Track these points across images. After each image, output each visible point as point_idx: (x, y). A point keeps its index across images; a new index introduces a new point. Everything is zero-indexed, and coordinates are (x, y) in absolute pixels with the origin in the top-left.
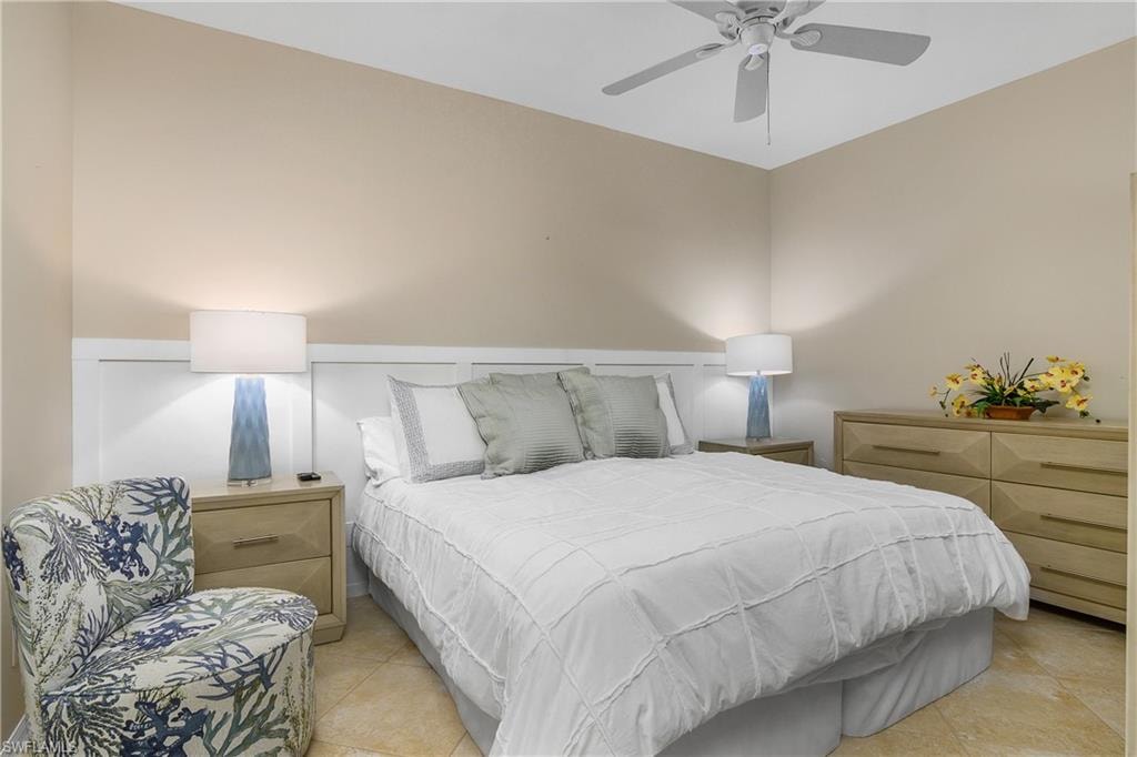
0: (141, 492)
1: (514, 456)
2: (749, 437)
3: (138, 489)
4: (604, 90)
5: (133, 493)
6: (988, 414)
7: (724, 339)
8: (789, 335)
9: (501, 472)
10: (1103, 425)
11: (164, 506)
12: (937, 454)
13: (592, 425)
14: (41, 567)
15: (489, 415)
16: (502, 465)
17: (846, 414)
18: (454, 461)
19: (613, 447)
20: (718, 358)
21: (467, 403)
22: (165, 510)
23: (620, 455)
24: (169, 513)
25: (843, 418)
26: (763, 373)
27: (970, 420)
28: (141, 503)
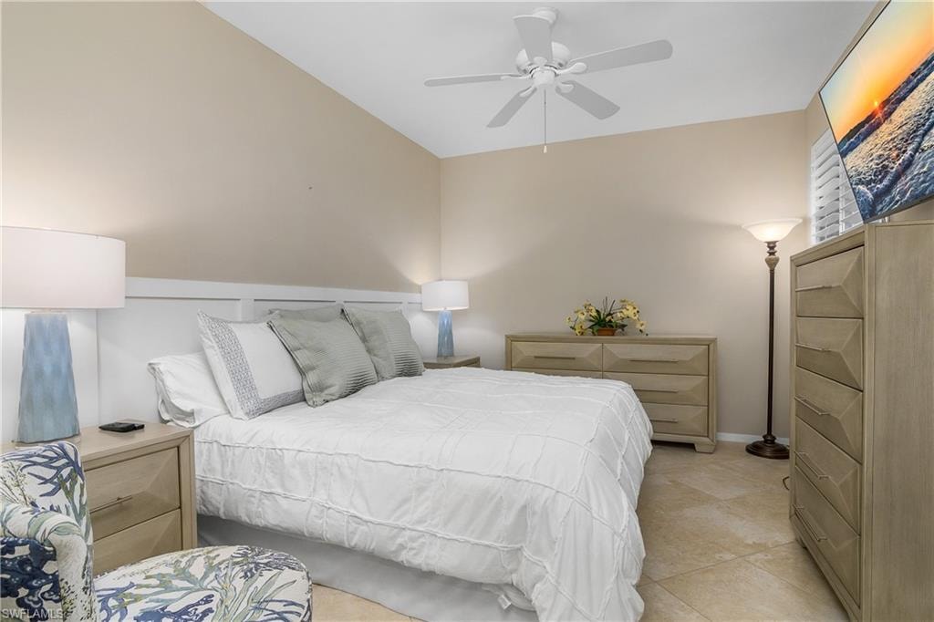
0: (39, 467)
1: (338, 382)
2: (439, 355)
3: (35, 464)
4: (425, 84)
5: (31, 469)
6: (600, 333)
7: (420, 283)
8: (465, 280)
9: (328, 398)
10: (649, 336)
11: (66, 480)
12: (574, 358)
13: (376, 352)
14: (83, 578)
15: (305, 348)
16: (326, 392)
17: (512, 336)
18: (279, 393)
19: (395, 369)
20: (416, 297)
21: (279, 337)
22: (68, 484)
23: (400, 375)
24: (72, 486)
25: (511, 339)
26: (449, 309)
27: (582, 337)
28: (46, 481)
